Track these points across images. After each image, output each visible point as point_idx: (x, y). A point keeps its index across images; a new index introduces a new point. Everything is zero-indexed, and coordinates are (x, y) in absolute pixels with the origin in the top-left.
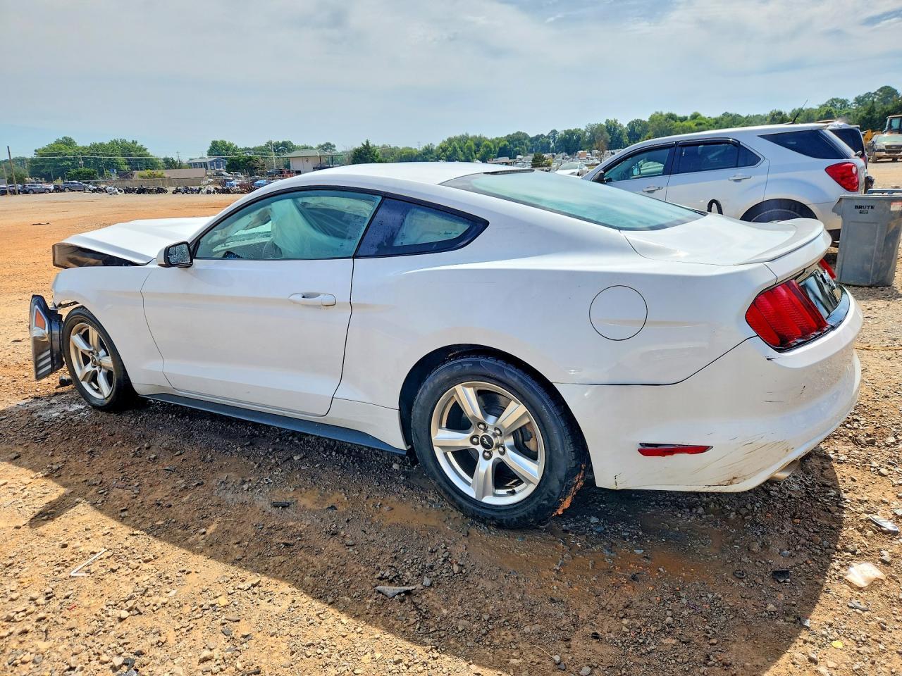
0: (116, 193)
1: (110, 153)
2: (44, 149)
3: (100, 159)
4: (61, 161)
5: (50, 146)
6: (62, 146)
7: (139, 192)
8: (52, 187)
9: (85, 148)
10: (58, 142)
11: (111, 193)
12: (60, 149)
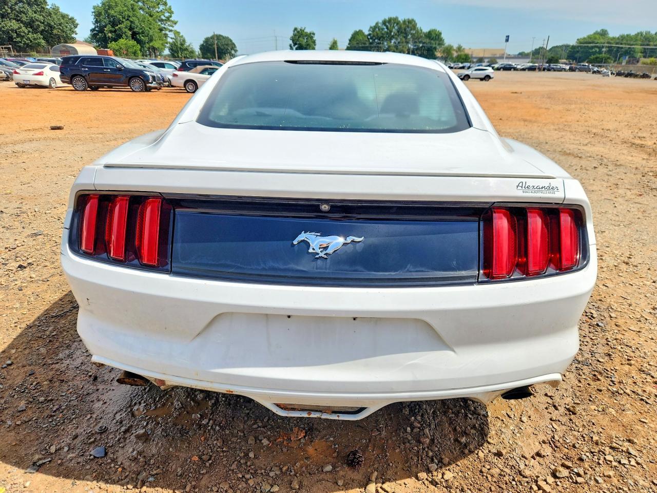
0: (608, 75)
1: (632, 43)
2: (584, 38)
3: (622, 48)
4: (592, 47)
5: (589, 37)
6: (597, 36)
7: (626, 76)
8: (568, 67)
9: (614, 38)
10: (596, 33)
11: (605, 75)
12: (596, 39)
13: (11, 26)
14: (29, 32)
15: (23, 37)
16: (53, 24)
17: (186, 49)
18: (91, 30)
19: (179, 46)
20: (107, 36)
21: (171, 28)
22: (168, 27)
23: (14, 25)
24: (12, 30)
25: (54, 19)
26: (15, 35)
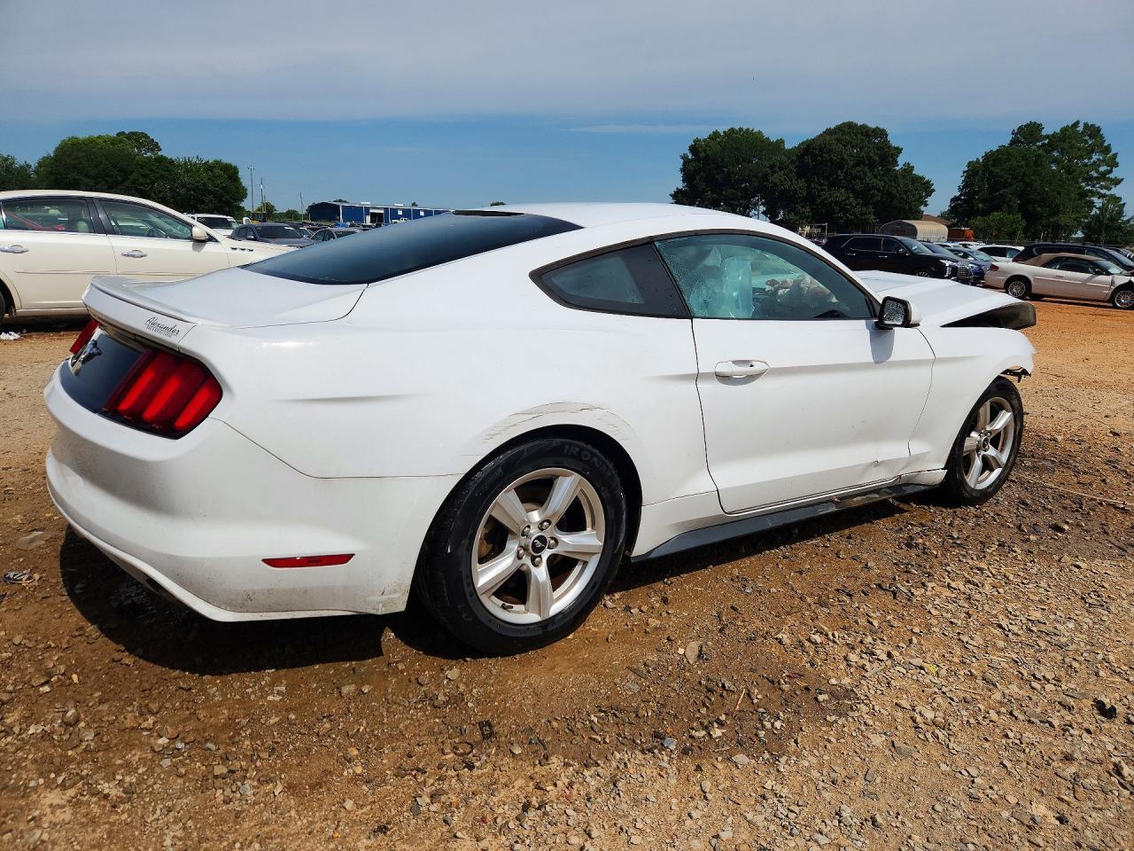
13: (837, 197)
14: (858, 204)
15: (848, 211)
16: (895, 192)
17: (1119, 228)
18: (952, 200)
19: (1106, 221)
20: (976, 208)
21: (1104, 191)
22: (1099, 190)
23: (840, 194)
24: (836, 203)
25: (899, 186)
26: (837, 209)
